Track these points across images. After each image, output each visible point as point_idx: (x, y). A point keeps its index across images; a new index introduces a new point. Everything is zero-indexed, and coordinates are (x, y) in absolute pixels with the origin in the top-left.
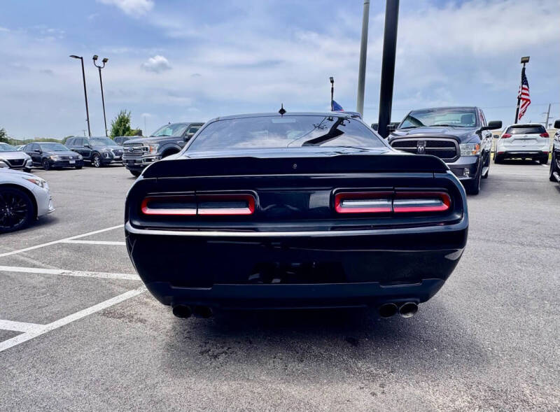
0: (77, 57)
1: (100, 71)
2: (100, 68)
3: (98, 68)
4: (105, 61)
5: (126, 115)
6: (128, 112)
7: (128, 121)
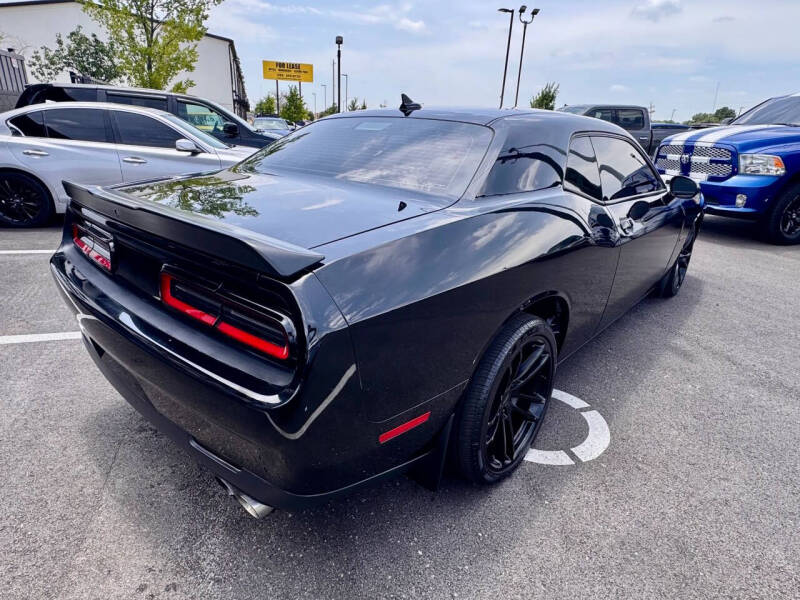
0: (506, 11)
1: (525, 28)
2: (526, 23)
3: (523, 25)
4: (535, 13)
5: (552, 91)
6: (555, 86)
7: (553, 98)
